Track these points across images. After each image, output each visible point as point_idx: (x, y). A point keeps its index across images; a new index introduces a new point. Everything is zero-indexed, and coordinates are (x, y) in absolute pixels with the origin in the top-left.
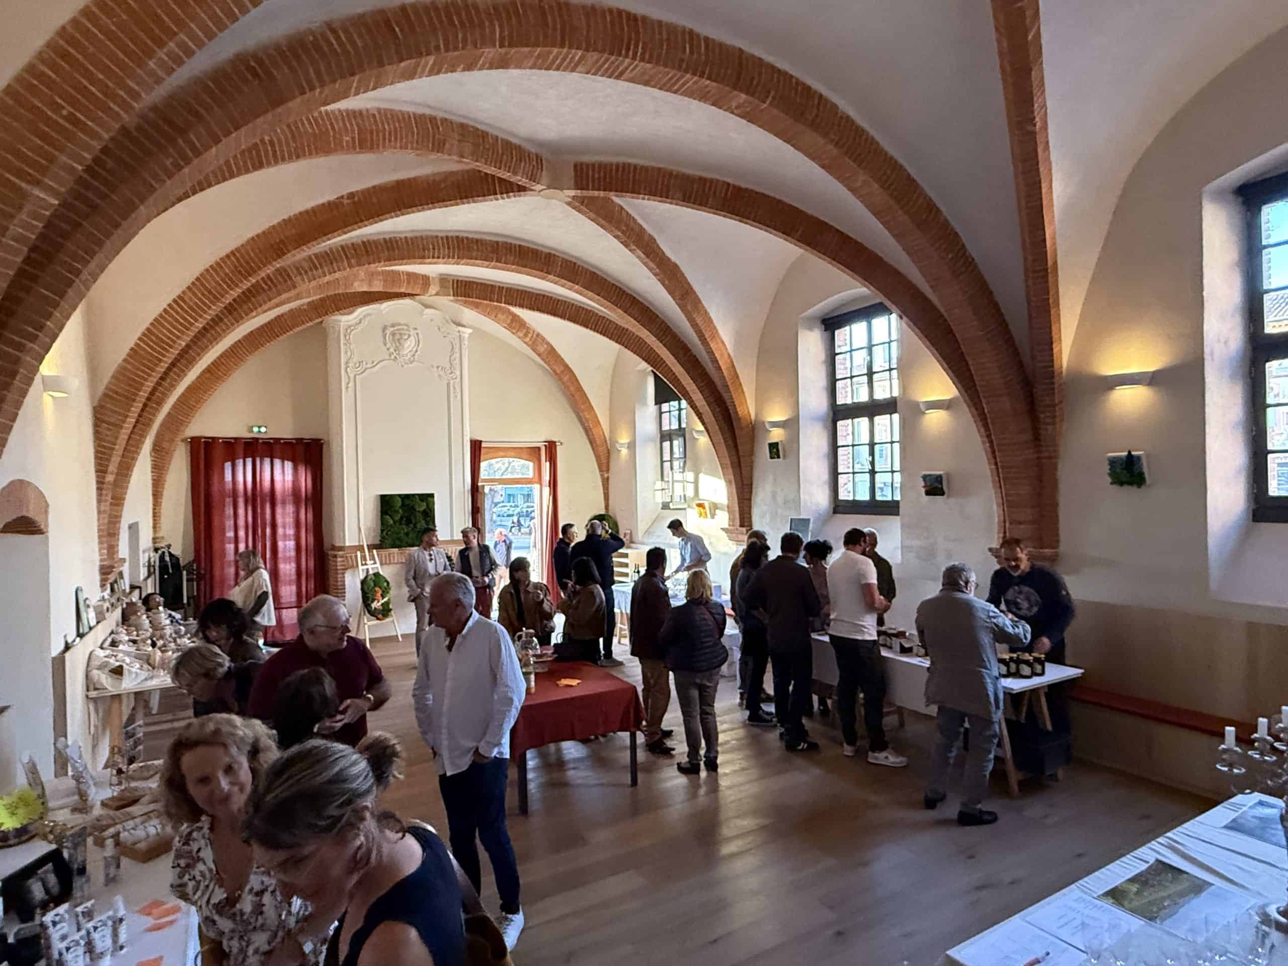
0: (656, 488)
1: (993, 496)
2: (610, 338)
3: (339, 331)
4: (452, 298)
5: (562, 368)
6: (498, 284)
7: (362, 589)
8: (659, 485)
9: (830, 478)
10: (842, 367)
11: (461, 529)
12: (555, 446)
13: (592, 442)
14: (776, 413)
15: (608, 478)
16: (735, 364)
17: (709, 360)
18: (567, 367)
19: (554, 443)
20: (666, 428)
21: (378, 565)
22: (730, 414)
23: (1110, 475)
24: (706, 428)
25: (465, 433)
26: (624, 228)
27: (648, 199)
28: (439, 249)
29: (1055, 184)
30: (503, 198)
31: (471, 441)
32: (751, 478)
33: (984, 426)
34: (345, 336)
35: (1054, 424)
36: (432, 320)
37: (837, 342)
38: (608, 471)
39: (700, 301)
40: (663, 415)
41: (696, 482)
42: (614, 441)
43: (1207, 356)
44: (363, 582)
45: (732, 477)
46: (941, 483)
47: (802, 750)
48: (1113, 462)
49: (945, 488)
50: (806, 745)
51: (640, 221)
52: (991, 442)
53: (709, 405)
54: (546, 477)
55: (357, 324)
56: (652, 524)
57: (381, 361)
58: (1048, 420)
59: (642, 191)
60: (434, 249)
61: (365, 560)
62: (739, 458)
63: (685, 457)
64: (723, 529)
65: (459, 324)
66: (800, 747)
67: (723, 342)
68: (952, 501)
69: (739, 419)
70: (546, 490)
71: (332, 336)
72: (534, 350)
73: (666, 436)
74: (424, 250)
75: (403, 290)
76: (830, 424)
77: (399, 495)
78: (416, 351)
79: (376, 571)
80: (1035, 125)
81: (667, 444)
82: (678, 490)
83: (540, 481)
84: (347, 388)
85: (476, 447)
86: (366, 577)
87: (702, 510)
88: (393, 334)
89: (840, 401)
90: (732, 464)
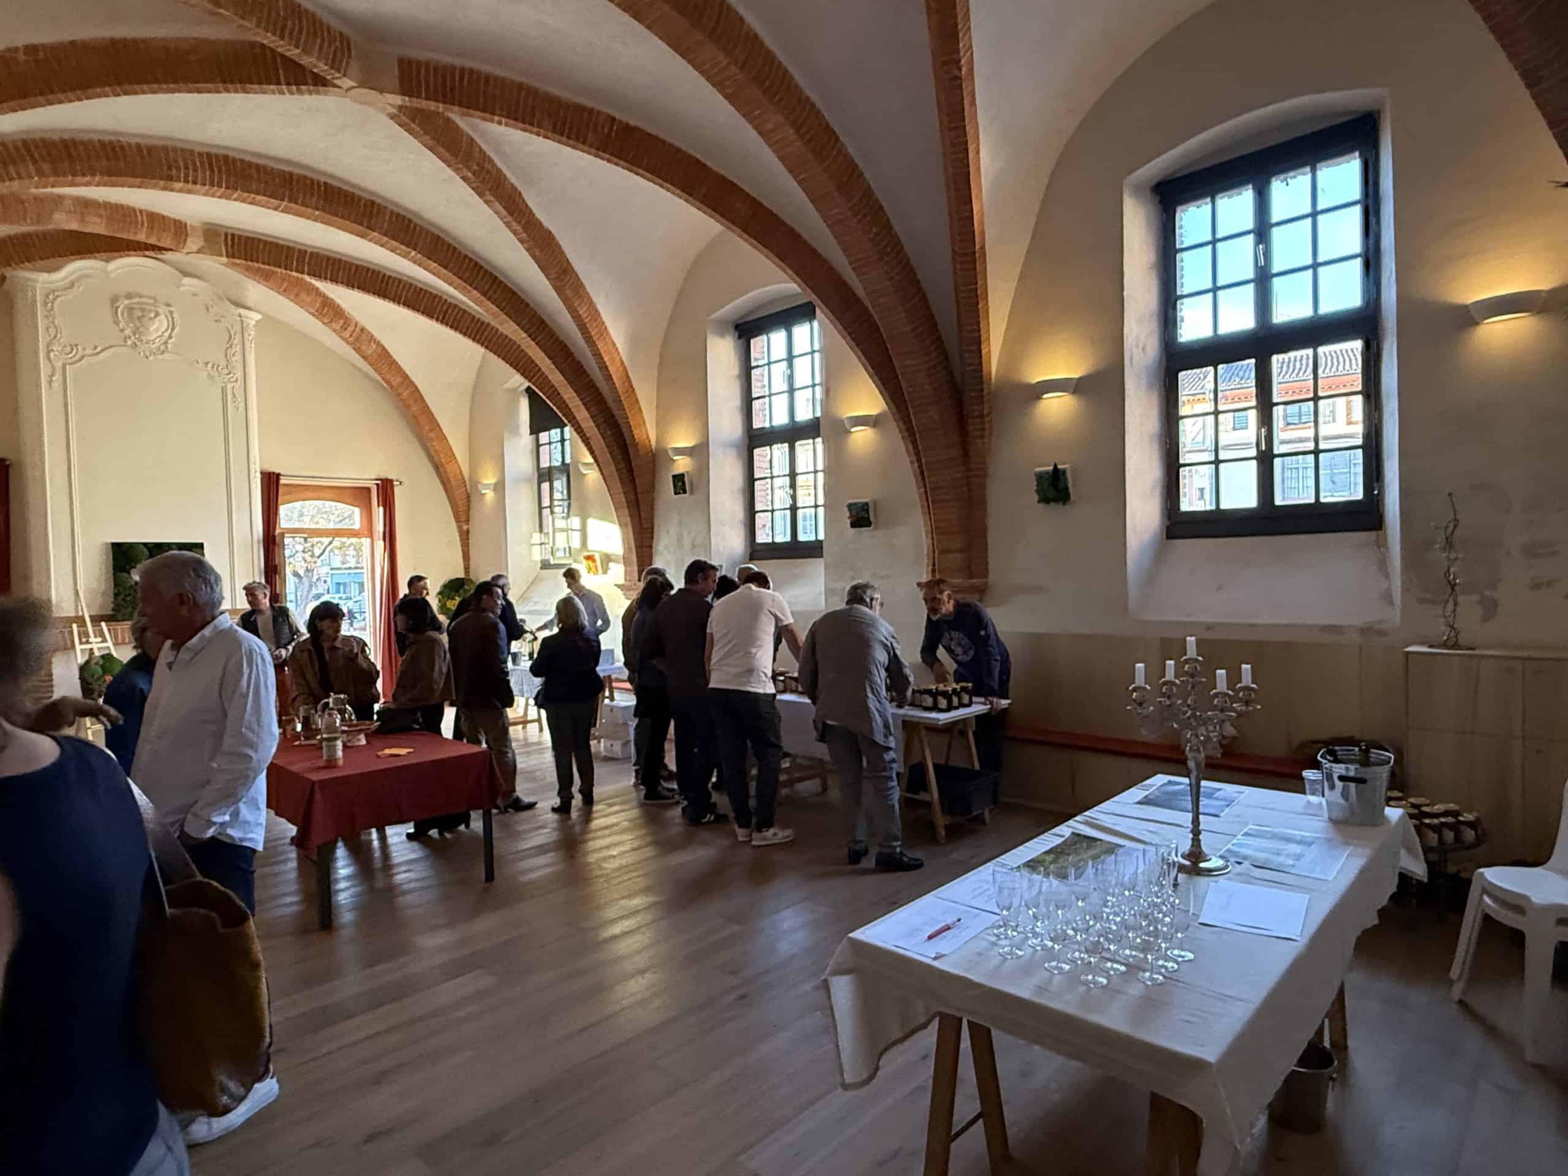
0: (533, 541)
1: (922, 523)
2: (465, 334)
3: (34, 295)
4: (224, 259)
5: (399, 379)
6: (298, 246)
7: (81, 678)
8: (537, 538)
9: (745, 516)
10: (759, 384)
11: (244, 584)
12: (392, 487)
13: (445, 483)
14: (682, 438)
15: (468, 532)
16: (630, 374)
17: (596, 367)
18: (406, 377)
19: (391, 481)
20: (545, 464)
21: (110, 644)
22: (624, 440)
23: (1037, 491)
24: (596, 461)
25: (252, 460)
26: (476, 168)
27: (507, 125)
28: (195, 170)
29: (983, 154)
30: (292, 93)
31: (262, 473)
32: (652, 518)
33: (912, 443)
34: (45, 303)
35: (982, 437)
36: (194, 295)
37: (753, 354)
38: (467, 521)
39: (582, 285)
40: (541, 448)
41: (583, 531)
42: (475, 482)
43: (1127, 362)
44: (83, 669)
45: (628, 519)
46: (867, 511)
47: (709, 822)
48: (1040, 477)
49: (872, 518)
50: (712, 818)
51: (499, 164)
52: (919, 461)
53: (597, 426)
54: (379, 527)
55: (65, 289)
56: (528, 588)
57: (111, 347)
58: (978, 433)
59: (498, 112)
60: (187, 168)
61: (87, 635)
62: (636, 495)
63: (569, 498)
64: (617, 586)
65: (239, 305)
66: (707, 819)
67: (614, 345)
68: (879, 534)
69: (636, 445)
70: (380, 545)
71: (20, 304)
72: (358, 350)
73: (545, 475)
74: (170, 168)
75: (141, 237)
76: (746, 453)
77: (145, 544)
78: (170, 337)
79: (106, 652)
80: (960, 69)
81: (545, 486)
82: (561, 541)
83: (371, 534)
84: (50, 382)
85: (271, 483)
86: (87, 662)
87: (591, 564)
88: (130, 309)
89: (756, 425)
90: (627, 502)
